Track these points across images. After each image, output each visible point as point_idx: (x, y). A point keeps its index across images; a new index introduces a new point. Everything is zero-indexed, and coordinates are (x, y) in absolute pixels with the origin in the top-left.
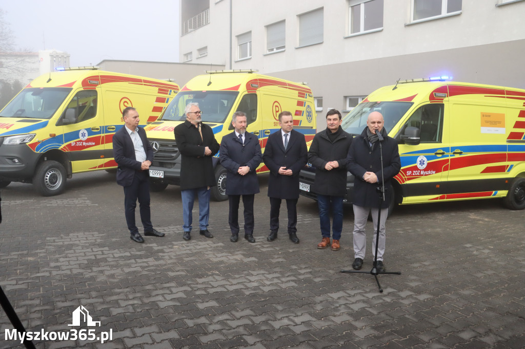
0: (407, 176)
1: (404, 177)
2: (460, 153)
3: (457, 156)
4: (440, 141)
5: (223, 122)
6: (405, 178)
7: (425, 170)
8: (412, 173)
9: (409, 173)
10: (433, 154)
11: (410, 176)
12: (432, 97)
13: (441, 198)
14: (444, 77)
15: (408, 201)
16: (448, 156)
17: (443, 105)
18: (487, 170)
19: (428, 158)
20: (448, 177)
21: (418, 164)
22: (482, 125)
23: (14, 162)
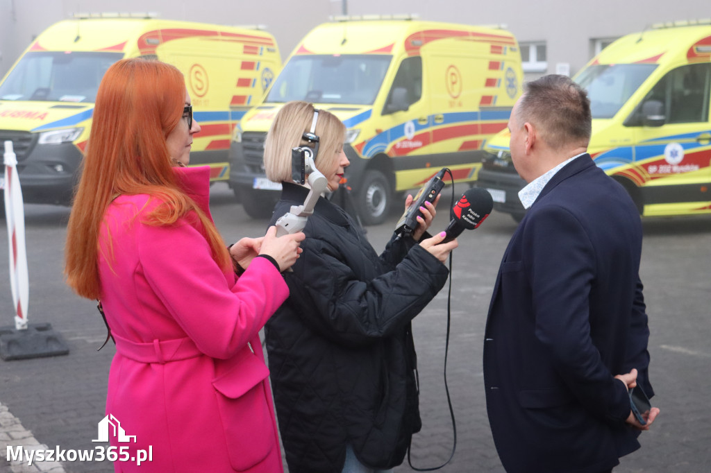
0: (649, 174)
1: (644, 176)
4: (706, 121)
5: (372, 103)
6: (647, 178)
8: (658, 169)
9: (652, 169)
10: (693, 140)
11: (655, 173)
12: (692, 53)
19: (685, 146)
21: (667, 156)
23: (56, 170)
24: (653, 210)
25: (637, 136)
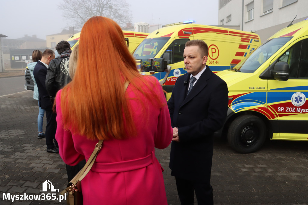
0: (278, 112)
1: (274, 113)
6: (276, 114)
7: (302, 107)
8: (285, 109)
9: (281, 109)
11: (282, 112)
15: (279, 137)
21: (293, 101)
25: (270, 85)
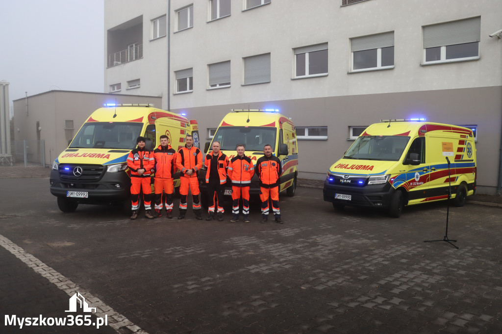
1: (409, 187)
2: (434, 170)
3: (433, 172)
4: (425, 163)
7: (419, 181)
8: (413, 184)
9: (411, 184)
10: (422, 171)
11: (412, 186)
12: (419, 133)
13: (426, 200)
14: (421, 119)
16: (428, 172)
17: (425, 138)
18: (447, 181)
19: (420, 174)
20: (429, 186)
21: (415, 178)
22: (443, 151)
23: (116, 187)
24: (411, 202)
25: (407, 168)
